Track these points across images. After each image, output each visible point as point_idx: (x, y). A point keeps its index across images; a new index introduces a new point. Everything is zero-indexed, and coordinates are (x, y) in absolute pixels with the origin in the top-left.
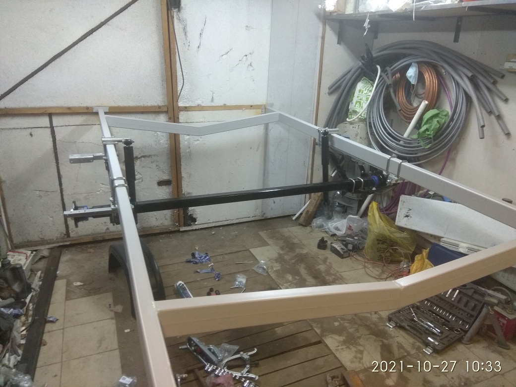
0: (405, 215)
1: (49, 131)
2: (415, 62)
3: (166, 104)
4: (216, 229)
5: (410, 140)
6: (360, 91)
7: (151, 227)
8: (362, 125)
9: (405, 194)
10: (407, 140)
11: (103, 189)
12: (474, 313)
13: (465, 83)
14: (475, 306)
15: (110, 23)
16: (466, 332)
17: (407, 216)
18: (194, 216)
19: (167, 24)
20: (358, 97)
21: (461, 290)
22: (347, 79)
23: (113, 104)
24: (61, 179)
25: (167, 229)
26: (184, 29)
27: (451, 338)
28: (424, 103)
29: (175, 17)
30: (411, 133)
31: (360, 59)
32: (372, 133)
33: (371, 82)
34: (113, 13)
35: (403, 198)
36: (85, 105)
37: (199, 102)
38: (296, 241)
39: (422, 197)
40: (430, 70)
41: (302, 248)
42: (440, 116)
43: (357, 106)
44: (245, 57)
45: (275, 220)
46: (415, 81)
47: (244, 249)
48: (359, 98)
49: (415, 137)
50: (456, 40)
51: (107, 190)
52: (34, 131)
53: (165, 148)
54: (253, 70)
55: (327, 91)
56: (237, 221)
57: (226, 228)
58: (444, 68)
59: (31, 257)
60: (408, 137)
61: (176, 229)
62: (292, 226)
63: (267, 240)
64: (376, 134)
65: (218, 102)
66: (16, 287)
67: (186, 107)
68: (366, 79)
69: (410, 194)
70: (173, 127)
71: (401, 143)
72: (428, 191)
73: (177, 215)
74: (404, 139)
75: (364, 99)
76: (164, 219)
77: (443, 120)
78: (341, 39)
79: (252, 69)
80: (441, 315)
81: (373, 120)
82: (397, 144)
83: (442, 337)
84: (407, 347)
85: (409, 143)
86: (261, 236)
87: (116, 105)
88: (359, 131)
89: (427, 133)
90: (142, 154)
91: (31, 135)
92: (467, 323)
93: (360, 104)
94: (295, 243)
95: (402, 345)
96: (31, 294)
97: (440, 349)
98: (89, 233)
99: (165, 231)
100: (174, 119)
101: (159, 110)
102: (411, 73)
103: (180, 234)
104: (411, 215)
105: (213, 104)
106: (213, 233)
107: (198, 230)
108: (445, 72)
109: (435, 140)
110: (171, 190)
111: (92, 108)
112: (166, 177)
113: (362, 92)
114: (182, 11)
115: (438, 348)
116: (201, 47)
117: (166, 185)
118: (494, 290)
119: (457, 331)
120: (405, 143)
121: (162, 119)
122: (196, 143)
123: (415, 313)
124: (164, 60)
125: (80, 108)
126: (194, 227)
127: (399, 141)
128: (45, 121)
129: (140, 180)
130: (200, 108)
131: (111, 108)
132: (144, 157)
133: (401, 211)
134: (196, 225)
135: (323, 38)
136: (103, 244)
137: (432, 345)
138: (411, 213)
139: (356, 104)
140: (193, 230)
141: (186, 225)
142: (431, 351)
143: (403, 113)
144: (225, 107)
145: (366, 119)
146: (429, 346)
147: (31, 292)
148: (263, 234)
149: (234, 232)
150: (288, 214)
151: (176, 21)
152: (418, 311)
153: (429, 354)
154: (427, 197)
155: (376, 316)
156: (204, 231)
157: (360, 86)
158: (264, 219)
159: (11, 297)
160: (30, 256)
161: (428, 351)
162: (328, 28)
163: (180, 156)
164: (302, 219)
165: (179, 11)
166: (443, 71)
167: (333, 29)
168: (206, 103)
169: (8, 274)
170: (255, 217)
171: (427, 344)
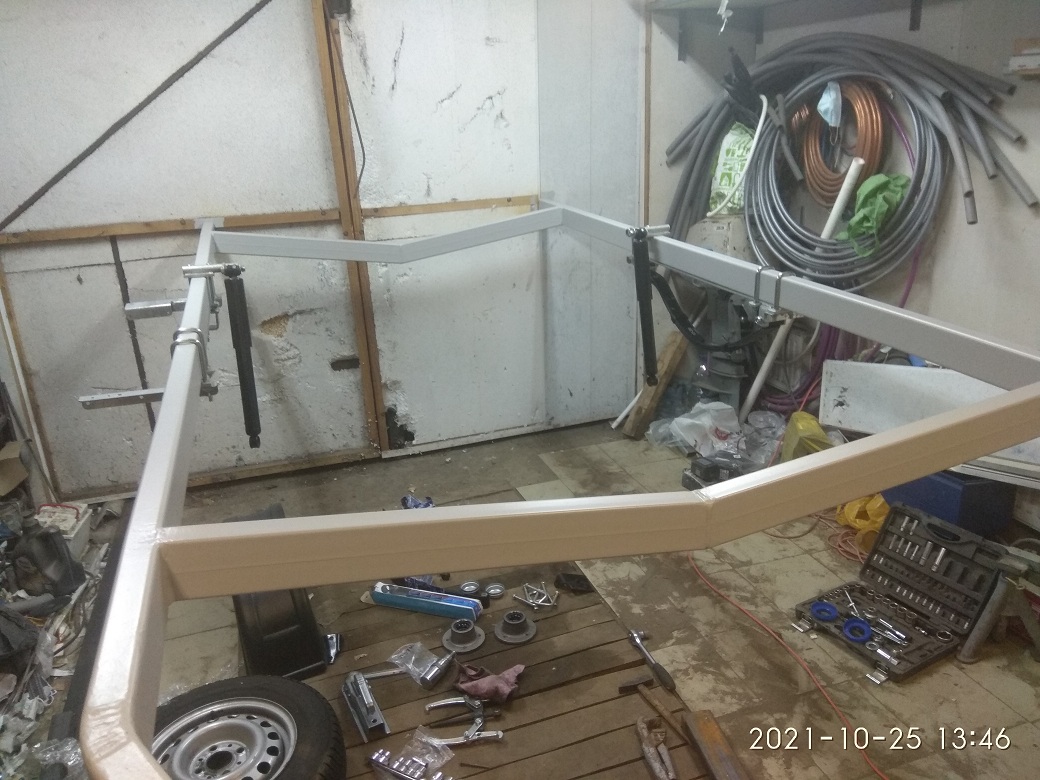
0: (836, 402)
1: (112, 271)
2: (833, 80)
3: (337, 205)
4: (453, 452)
5: (835, 245)
6: (728, 152)
7: (323, 453)
8: (735, 221)
9: (834, 358)
10: (828, 244)
11: (225, 380)
12: (979, 596)
13: (933, 111)
14: (981, 579)
15: (215, 52)
16: (965, 637)
17: (841, 404)
18: (409, 429)
19: (326, 45)
20: (725, 164)
21: (950, 548)
22: (701, 132)
23: (231, 212)
24: (142, 365)
25: (356, 455)
26: (362, 54)
27: (931, 651)
28: (856, 165)
29: (341, 31)
30: (835, 231)
31: (723, 81)
32: (758, 238)
33: (750, 131)
34: (220, 32)
35: (829, 365)
36: (178, 216)
37: (401, 198)
38: (614, 468)
39: (867, 361)
40: (864, 94)
41: (624, 482)
42: (892, 186)
43: (724, 182)
44: (489, 101)
45: (576, 430)
46: (837, 119)
47: (506, 487)
48: (728, 166)
49: (843, 235)
50: (915, 24)
51: (232, 383)
52: (86, 274)
53: (341, 293)
54: (507, 126)
55: (665, 158)
56: (497, 435)
57: (475, 450)
58: (890, 85)
59: (87, 516)
60: (831, 237)
61: (375, 455)
62: (610, 441)
63: (553, 469)
64: (765, 238)
65: (440, 196)
66: (51, 571)
67: (376, 210)
68: (739, 127)
69: (843, 358)
70: (354, 249)
71: (818, 251)
72: (880, 346)
73: (375, 427)
74: (822, 242)
75: (737, 167)
76: (350, 435)
77: (899, 196)
78: (685, 51)
79: (505, 123)
80: (909, 604)
81: (758, 211)
82: (812, 256)
83: (910, 649)
84: (828, 668)
85: (835, 251)
86: (542, 463)
87: (239, 214)
88: (730, 234)
89: (866, 224)
90: (296, 308)
91: (80, 280)
92: (966, 617)
93: (730, 179)
94: (611, 474)
95: (817, 666)
96: (84, 585)
97: (902, 673)
98: (203, 468)
99: (352, 459)
100: (354, 232)
101: (322, 218)
102: (828, 103)
103: (384, 464)
104: (848, 401)
105: (430, 201)
106: (448, 460)
107: (418, 455)
108: (893, 94)
109: (881, 239)
110: (359, 377)
111: (192, 222)
112: (346, 352)
113: (733, 154)
114: (355, 18)
115: (898, 672)
116: (397, 87)
117: (348, 368)
118: (1021, 546)
119: (944, 635)
120: (826, 250)
121: (331, 235)
122: (401, 280)
123: (853, 601)
124: (326, 119)
125: (169, 222)
126: (410, 451)
127: (812, 248)
128: (104, 252)
129: (297, 360)
130: (404, 210)
131: (227, 219)
132: (301, 313)
133: (827, 394)
134: (414, 445)
135: (648, 50)
136: (234, 488)
137: (883, 664)
138: (848, 398)
139: (721, 180)
140: (408, 456)
141: (393, 446)
142: (883, 678)
143: (819, 190)
144: (455, 205)
145: (742, 209)
146: (880, 666)
147: (84, 580)
148: (547, 458)
149: (489, 455)
150: (601, 418)
151: (344, 40)
152: (862, 597)
153: (878, 682)
154: (876, 360)
155: (768, 609)
156: (429, 457)
157: (730, 140)
158: (552, 430)
159: (45, 591)
160: (85, 512)
161: (878, 678)
162: (655, 29)
163: (371, 308)
164: (628, 426)
165: (349, 18)
166: (889, 91)
167: (666, 30)
168: (417, 198)
169: (36, 547)
170: (534, 427)
171: (875, 664)
